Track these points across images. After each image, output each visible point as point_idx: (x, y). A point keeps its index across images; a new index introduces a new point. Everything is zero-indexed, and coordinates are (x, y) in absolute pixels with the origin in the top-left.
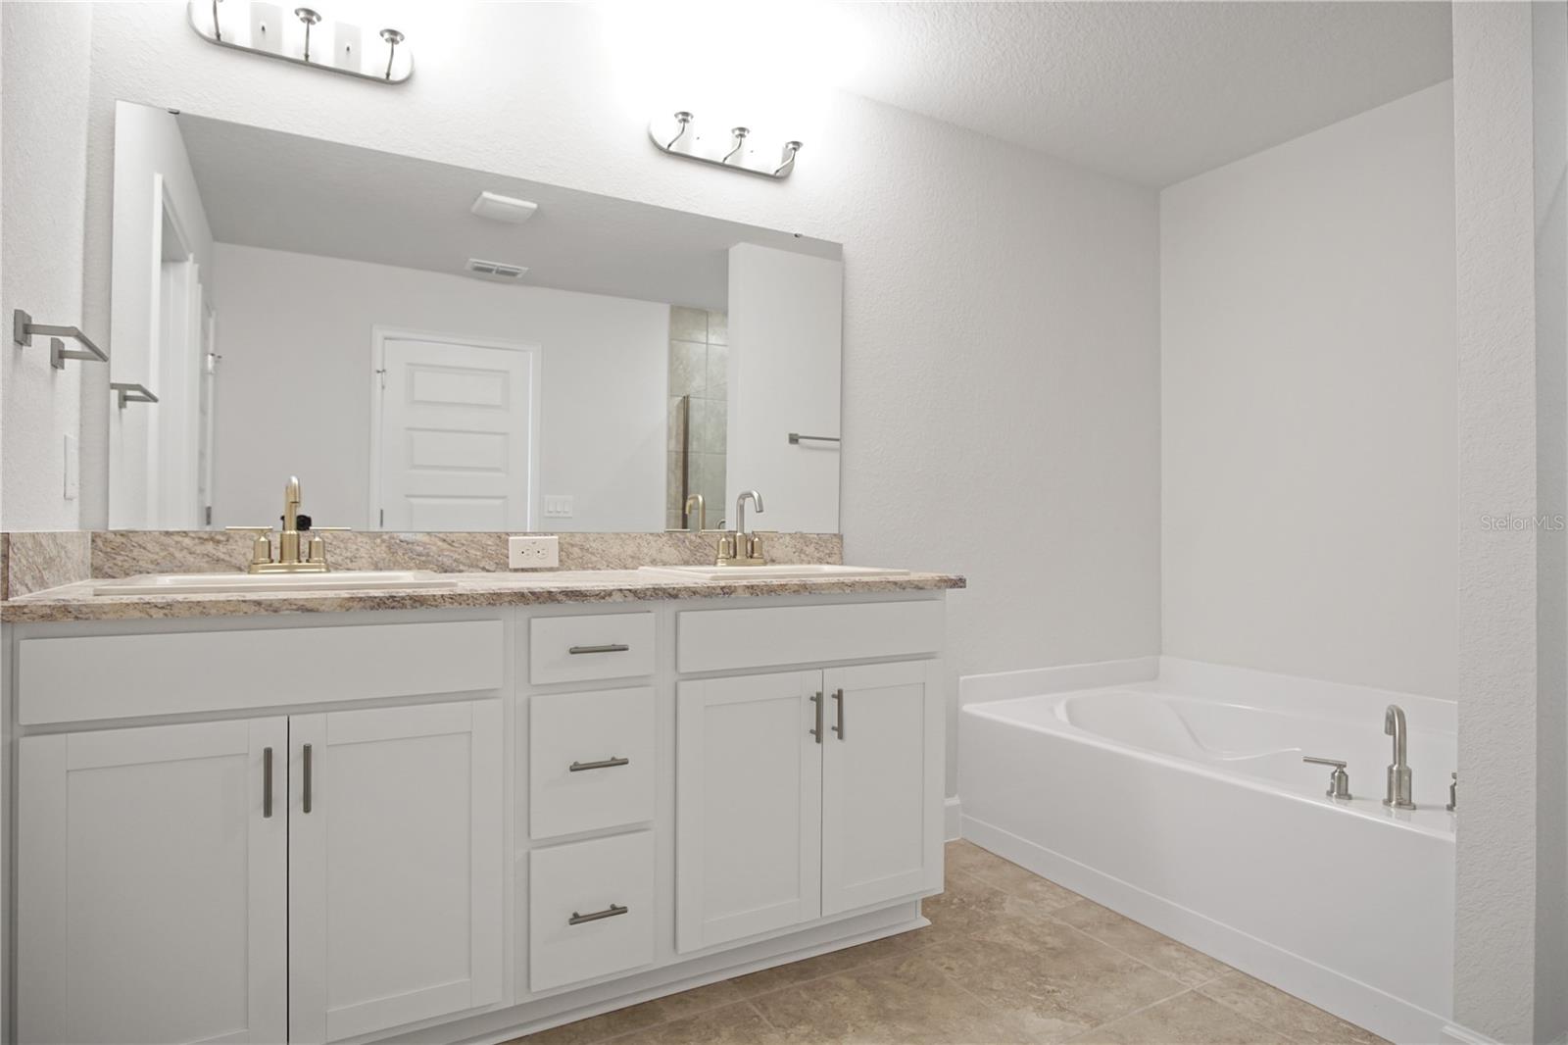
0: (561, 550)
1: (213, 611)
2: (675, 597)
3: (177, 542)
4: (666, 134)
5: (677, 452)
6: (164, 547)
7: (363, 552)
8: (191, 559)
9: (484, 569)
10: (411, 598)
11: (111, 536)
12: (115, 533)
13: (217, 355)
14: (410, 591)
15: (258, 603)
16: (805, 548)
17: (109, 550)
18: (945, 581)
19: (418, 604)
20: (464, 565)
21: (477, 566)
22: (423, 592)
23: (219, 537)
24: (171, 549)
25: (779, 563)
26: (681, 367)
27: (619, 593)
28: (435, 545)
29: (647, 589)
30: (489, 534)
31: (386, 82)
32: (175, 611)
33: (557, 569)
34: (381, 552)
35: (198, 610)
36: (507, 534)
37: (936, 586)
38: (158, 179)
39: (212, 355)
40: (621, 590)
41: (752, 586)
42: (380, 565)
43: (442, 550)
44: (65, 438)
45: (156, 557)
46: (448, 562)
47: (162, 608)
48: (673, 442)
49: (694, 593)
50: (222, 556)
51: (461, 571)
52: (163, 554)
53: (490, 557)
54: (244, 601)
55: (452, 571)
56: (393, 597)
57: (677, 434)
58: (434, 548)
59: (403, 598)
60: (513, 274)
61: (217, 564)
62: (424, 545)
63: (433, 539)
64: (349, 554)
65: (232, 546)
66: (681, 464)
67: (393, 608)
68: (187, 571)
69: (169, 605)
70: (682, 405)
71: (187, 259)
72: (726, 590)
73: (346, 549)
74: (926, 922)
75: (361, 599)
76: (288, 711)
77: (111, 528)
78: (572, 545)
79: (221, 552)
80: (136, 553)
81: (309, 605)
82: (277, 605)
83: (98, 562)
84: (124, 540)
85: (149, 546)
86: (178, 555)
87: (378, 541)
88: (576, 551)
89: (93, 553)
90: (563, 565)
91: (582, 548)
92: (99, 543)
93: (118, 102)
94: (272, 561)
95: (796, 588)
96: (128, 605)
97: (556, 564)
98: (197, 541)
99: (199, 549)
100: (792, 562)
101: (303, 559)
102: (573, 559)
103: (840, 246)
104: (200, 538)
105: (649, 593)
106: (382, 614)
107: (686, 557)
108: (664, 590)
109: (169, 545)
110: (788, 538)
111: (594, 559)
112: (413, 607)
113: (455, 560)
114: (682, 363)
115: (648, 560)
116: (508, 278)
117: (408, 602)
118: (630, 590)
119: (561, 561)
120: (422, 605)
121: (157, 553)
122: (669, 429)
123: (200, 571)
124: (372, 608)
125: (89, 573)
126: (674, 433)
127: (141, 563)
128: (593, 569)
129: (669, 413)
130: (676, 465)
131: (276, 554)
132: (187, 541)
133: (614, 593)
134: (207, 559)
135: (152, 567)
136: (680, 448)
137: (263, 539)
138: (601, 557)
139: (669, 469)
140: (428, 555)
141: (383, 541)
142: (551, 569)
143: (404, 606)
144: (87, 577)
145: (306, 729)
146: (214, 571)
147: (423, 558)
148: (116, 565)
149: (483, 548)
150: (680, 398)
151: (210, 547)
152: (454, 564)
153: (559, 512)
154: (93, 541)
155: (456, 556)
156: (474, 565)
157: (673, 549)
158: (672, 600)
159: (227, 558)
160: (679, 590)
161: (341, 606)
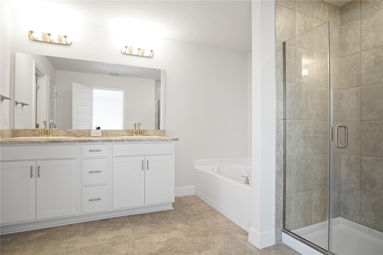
0: (102, 133)
1: (22, 143)
2: (111, 141)
3: (27, 131)
4: (124, 50)
5: (157, 112)
6: (24, 132)
7: (62, 133)
8: (29, 134)
9: (86, 136)
10: (58, 141)
11: (15, 130)
12: (16, 130)
13: (56, 93)
14: (58, 140)
15: (30, 141)
16: (156, 133)
17: (14, 133)
18: (173, 139)
19: (59, 142)
20: (82, 136)
21: (85, 136)
22: (61, 140)
23: (34, 130)
24: (26, 133)
25: (150, 136)
26: (158, 93)
27: (100, 141)
28: (76, 132)
29: (105, 140)
30: (87, 130)
31: (67, 45)
32: (16, 142)
33: (101, 137)
34: (65, 133)
35: (19, 142)
36: (91, 130)
37: (171, 140)
38: (34, 62)
39: (55, 93)
40: (100, 140)
41: (128, 140)
42: (65, 135)
43: (78, 133)
44: (5, 113)
45: (23, 134)
46: (79, 135)
47: (13, 142)
48: (156, 110)
49: (116, 141)
50: (35, 134)
51: (81, 137)
52: (24, 133)
53: (87, 134)
54: (28, 141)
55: (80, 137)
56: (55, 141)
57: (157, 108)
58: (76, 133)
59: (57, 141)
60: (118, 75)
61: (34, 135)
62: (74, 132)
63: (76, 131)
64: (59, 134)
65: (37, 132)
66: (158, 115)
67: (55, 143)
68: (29, 136)
69: (14, 142)
70: (158, 102)
71: (45, 75)
72: (122, 140)
73: (58, 132)
74: (173, 208)
75: (49, 141)
76: (36, 160)
77: (15, 129)
78: (104, 132)
79: (35, 133)
80: (19, 133)
81: (39, 142)
82: (33, 142)
83: (13, 135)
84: (17, 131)
85: (22, 132)
86: (27, 133)
87: (65, 131)
88: (105, 133)
89: (12, 133)
90: (102, 136)
91: (106, 133)
92: (13, 131)
93: (16, 53)
94: (42, 135)
95: (138, 140)
96: (7, 141)
97: (101, 136)
98: (30, 131)
99: (31, 133)
100: (153, 136)
101: (48, 134)
102: (104, 135)
103: (165, 70)
104: (31, 131)
105: (106, 141)
106: (52, 144)
107: (129, 135)
108: (109, 140)
109: (25, 132)
110: (152, 131)
111: (109, 135)
112: (59, 143)
113: (80, 135)
114: (158, 92)
115: (120, 135)
116: (117, 75)
117: (58, 142)
118: (102, 140)
119: (102, 135)
120: (60, 142)
121: (23, 133)
122: (155, 108)
123: (31, 136)
124: (51, 143)
125: (11, 137)
126: (156, 108)
127: (20, 135)
128: (109, 137)
129: (155, 104)
130: (157, 115)
131: (43, 134)
132: (29, 131)
133: (98, 141)
134: (32, 134)
135: (22, 136)
136: (158, 111)
137: (41, 131)
138: (111, 134)
139: (155, 116)
140: (75, 134)
141: (66, 131)
142: (100, 137)
143: (57, 142)
144: (10, 137)
145: (39, 163)
146: (33, 136)
147: (74, 134)
148: (16, 135)
149: (86, 133)
150: (158, 100)
151: (33, 132)
152: (80, 136)
153: (130, 126)
154: (12, 131)
155: (80, 134)
156: (84, 136)
157: (126, 133)
158: (111, 142)
159: (36, 134)
160: (112, 140)
161: (45, 142)
